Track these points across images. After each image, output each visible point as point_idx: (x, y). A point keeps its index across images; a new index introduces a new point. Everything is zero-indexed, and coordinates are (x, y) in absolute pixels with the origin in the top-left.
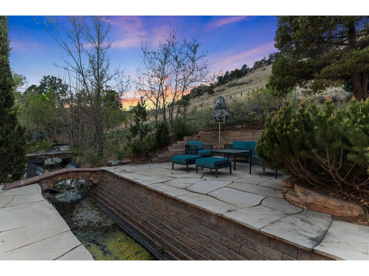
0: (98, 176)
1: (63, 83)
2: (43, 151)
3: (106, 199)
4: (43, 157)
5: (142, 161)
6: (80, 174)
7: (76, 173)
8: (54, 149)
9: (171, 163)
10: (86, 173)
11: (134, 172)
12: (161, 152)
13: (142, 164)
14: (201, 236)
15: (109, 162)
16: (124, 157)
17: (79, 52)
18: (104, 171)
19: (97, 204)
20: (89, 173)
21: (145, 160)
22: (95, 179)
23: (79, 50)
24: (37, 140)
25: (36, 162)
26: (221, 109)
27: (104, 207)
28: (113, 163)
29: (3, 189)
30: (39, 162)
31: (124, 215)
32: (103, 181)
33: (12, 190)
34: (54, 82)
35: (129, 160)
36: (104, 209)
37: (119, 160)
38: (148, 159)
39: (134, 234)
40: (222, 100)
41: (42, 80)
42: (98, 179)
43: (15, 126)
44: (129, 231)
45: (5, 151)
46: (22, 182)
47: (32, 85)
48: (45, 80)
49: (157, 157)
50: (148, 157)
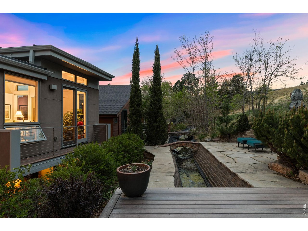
0: (197, 147)
1: (196, 76)
2: (180, 130)
3: (198, 159)
4: (178, 134)
5: (225, 140)
6: (188, 144)
7: (186, 143)
8: (188, 129)
9: (238, 143)
10: (191, 144)
11: (213, 146)
12: (241, 135)
13: (225, 142)
14: (218, 172)
15: (206, 139)
16: (216, 137)
17: (193, 70)
18: (200, 144)
19: (195, 161)
20: (192, 144)
21: (228, 139)
22: (195, 148)
23: (193, 69)
24: (179, 122)
25: (174, 137)
26: (296, 100)
27: (196, 162)
28: (207, 140)
29: (158, 147)
30: (175, 137)
31: (201, 166)
32: (199, 150)
33: (161, 148)
34: (190, 77)
35: (218, 139)
36: (196, 164)
37: (212, 138)
38: (230, 139)
39: (202, 174)
40: (297, 92)
41: (183, 77)
42: (197, 148)
43: (163, 118)
44: (201, 173)
45: (159, 130)
46: (164, 145)
47: (178, 81)
48: (185, 77)
49: (236, 138)
50: (230, 138)
